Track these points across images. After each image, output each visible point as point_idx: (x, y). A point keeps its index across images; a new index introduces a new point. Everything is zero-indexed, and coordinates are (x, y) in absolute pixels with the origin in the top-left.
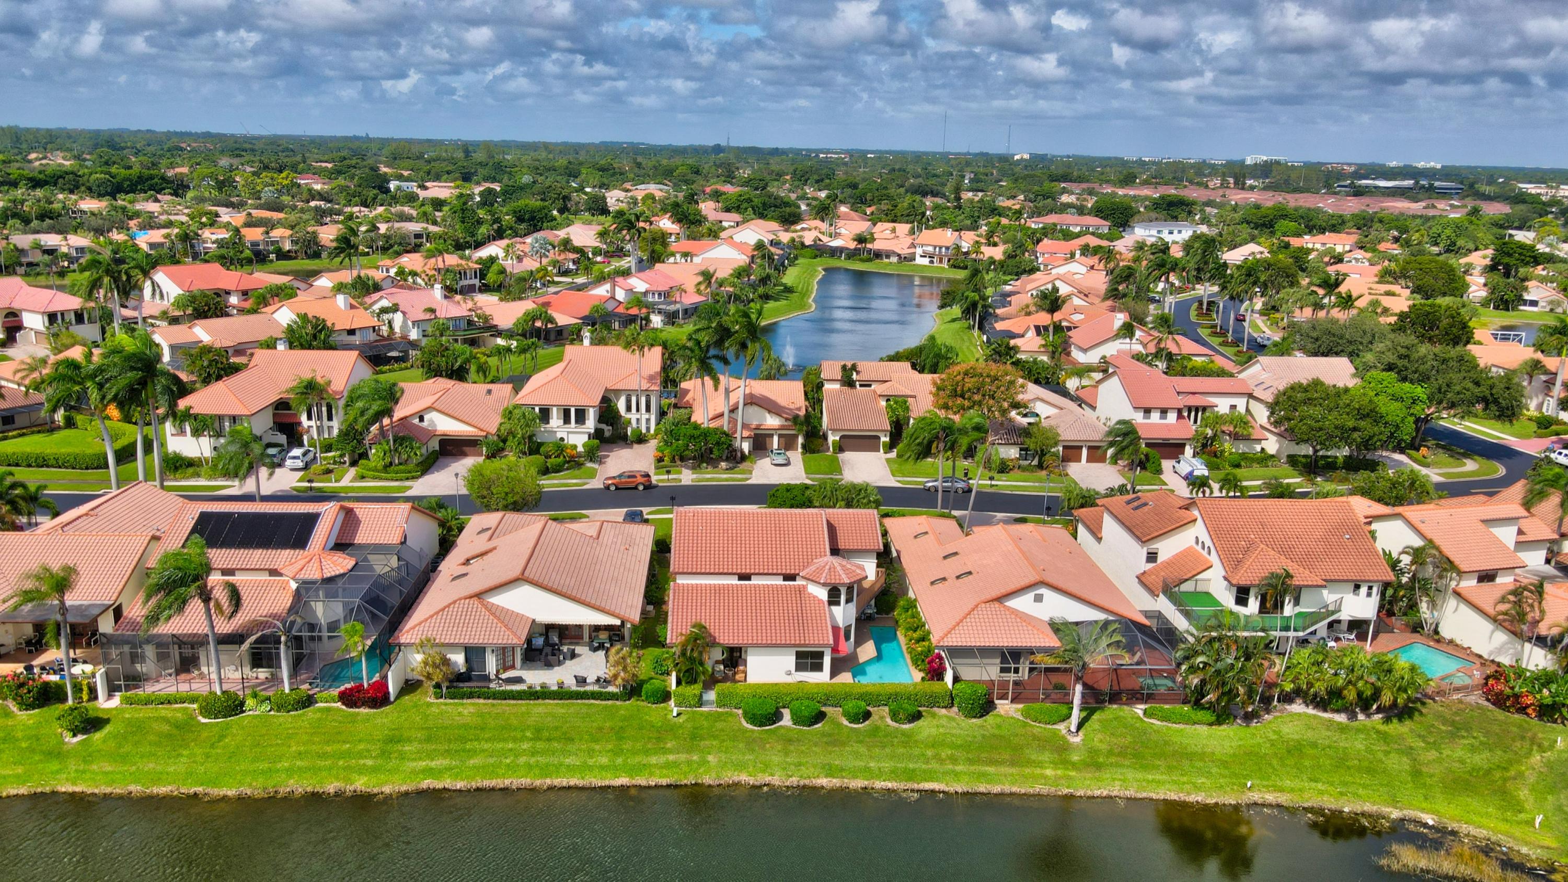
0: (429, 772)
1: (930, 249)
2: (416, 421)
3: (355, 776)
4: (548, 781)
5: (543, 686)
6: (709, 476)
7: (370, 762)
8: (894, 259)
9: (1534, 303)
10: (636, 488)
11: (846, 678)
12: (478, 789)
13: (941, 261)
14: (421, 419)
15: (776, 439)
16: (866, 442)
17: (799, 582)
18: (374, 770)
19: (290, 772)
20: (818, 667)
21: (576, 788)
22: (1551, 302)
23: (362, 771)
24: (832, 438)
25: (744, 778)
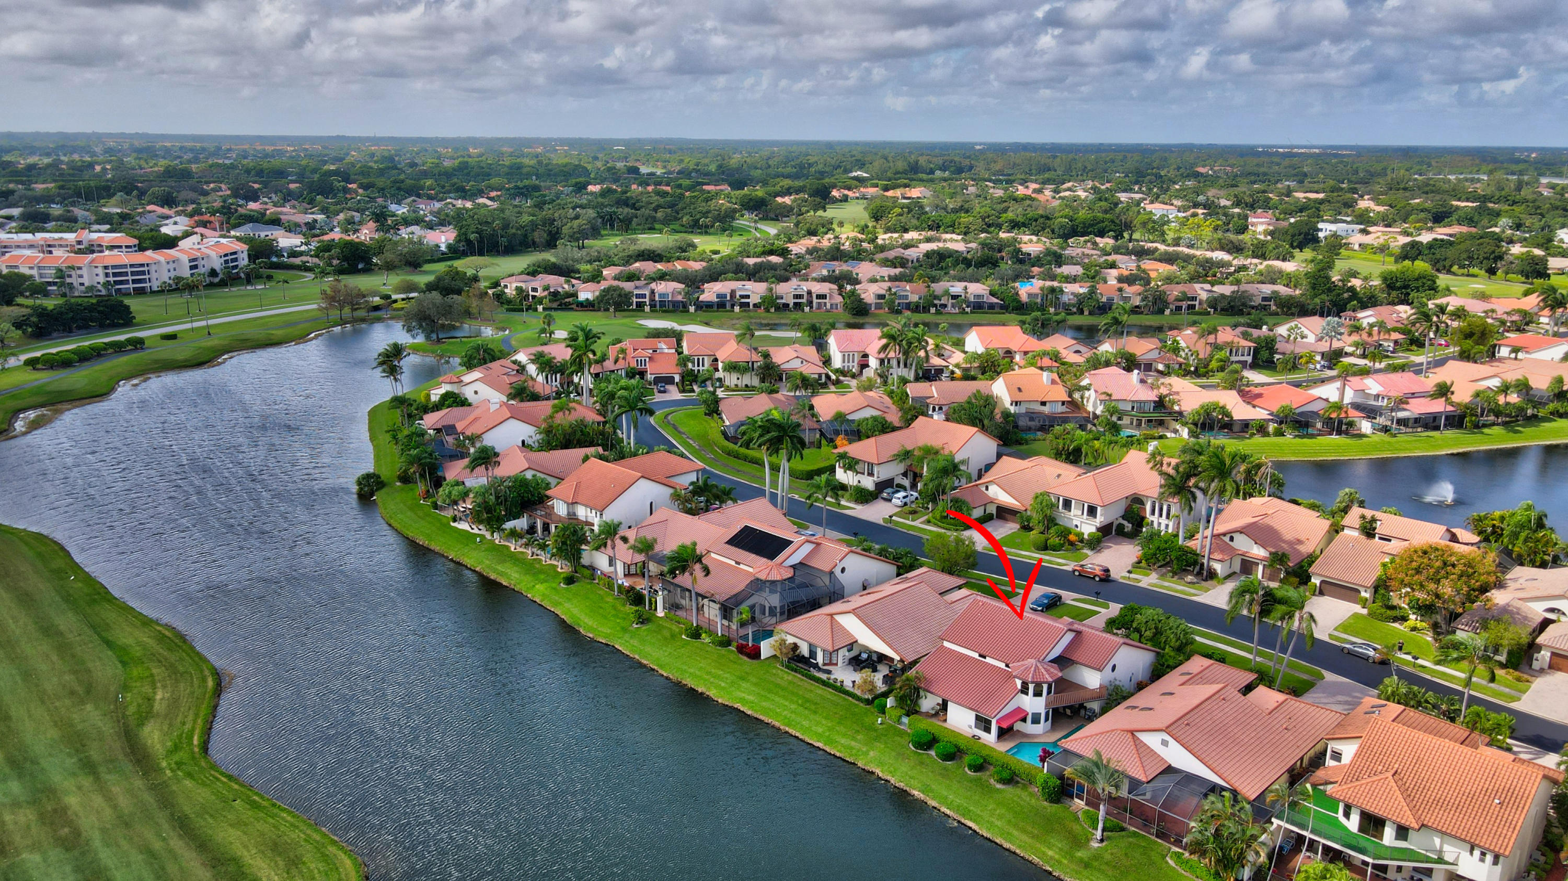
0: (742, 700)
2: (984, 489)
4: (787, 729)
5: (836, 680)
6: (1166, 584)
7: (723, 684)
10: (1094, 578)
11: (1003, 747)
12: (756, 718)
14: (987, 488)
15: (1261, 568)
16: (1348, 592)
18: (725, 689)
21: (797, 737)
23: (718, 687)
24: (1316, 581)
25: (878, 771)
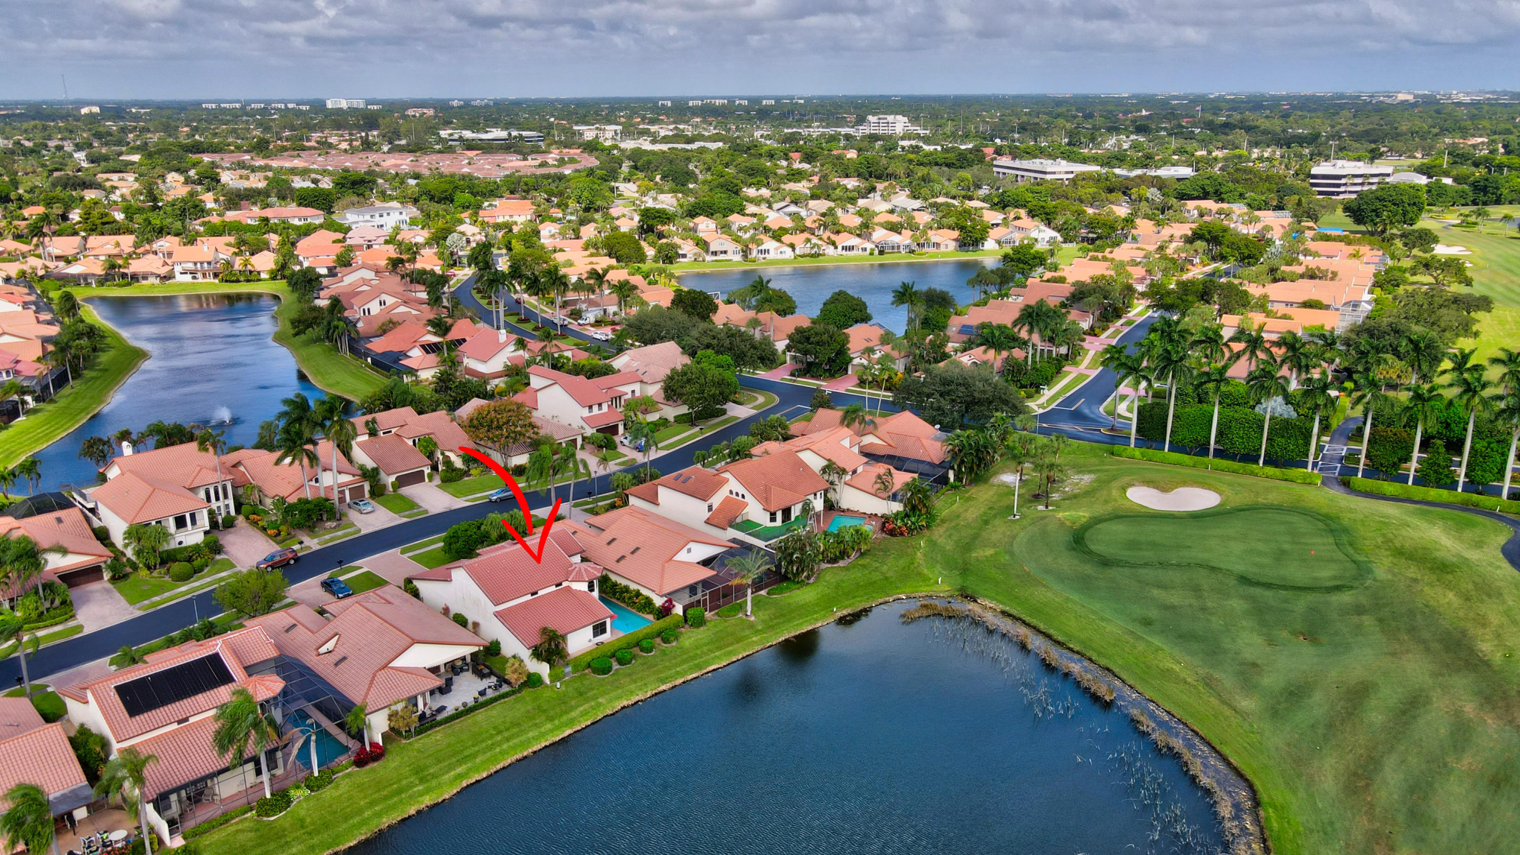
1: (190, 266)
3: (420, 799)
4: (530, 750)
5: (465, 704)
6: (327, 537)
7: (419, 788)
8: (152, 280)
9: (684, 256)
12: (496, 772)
13: (204, 276)
15: (347, 493)
16: (415, 477)
17: (565, 584)
18: (428, 791)
19: (379, 815)
20: (604, 631)
22: (695, 254)
23: (420, 795)
24: (390, 480)
25: (624, 702)
